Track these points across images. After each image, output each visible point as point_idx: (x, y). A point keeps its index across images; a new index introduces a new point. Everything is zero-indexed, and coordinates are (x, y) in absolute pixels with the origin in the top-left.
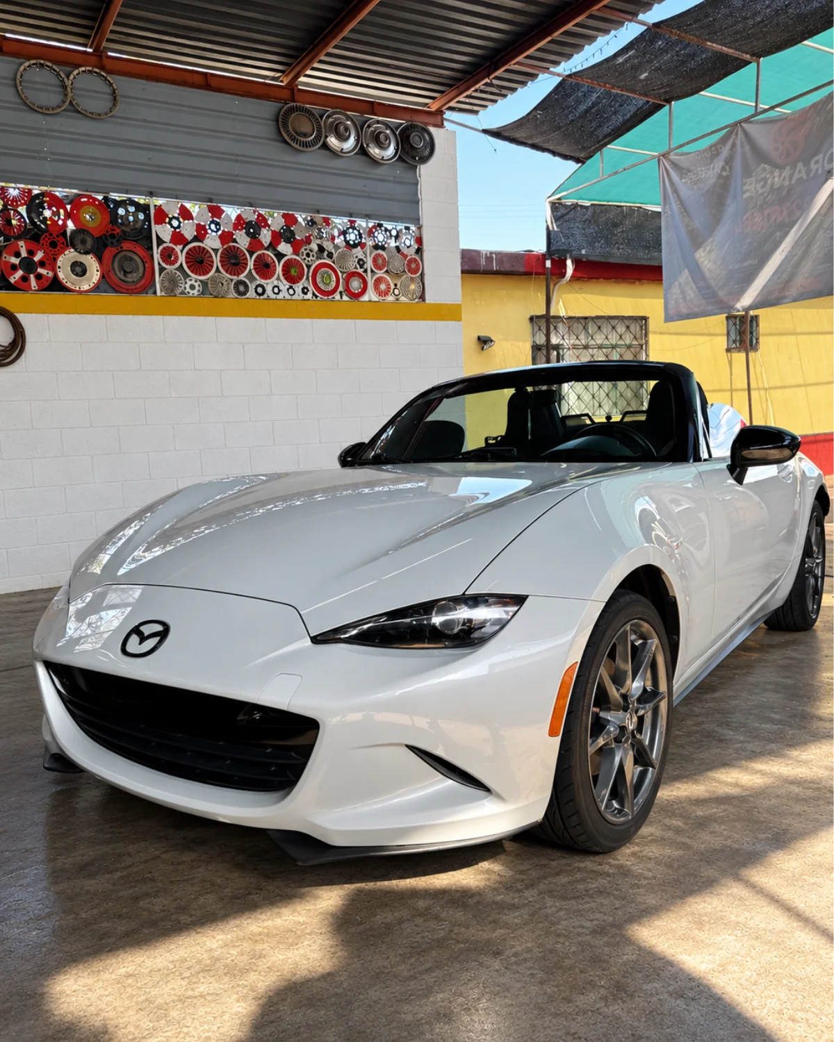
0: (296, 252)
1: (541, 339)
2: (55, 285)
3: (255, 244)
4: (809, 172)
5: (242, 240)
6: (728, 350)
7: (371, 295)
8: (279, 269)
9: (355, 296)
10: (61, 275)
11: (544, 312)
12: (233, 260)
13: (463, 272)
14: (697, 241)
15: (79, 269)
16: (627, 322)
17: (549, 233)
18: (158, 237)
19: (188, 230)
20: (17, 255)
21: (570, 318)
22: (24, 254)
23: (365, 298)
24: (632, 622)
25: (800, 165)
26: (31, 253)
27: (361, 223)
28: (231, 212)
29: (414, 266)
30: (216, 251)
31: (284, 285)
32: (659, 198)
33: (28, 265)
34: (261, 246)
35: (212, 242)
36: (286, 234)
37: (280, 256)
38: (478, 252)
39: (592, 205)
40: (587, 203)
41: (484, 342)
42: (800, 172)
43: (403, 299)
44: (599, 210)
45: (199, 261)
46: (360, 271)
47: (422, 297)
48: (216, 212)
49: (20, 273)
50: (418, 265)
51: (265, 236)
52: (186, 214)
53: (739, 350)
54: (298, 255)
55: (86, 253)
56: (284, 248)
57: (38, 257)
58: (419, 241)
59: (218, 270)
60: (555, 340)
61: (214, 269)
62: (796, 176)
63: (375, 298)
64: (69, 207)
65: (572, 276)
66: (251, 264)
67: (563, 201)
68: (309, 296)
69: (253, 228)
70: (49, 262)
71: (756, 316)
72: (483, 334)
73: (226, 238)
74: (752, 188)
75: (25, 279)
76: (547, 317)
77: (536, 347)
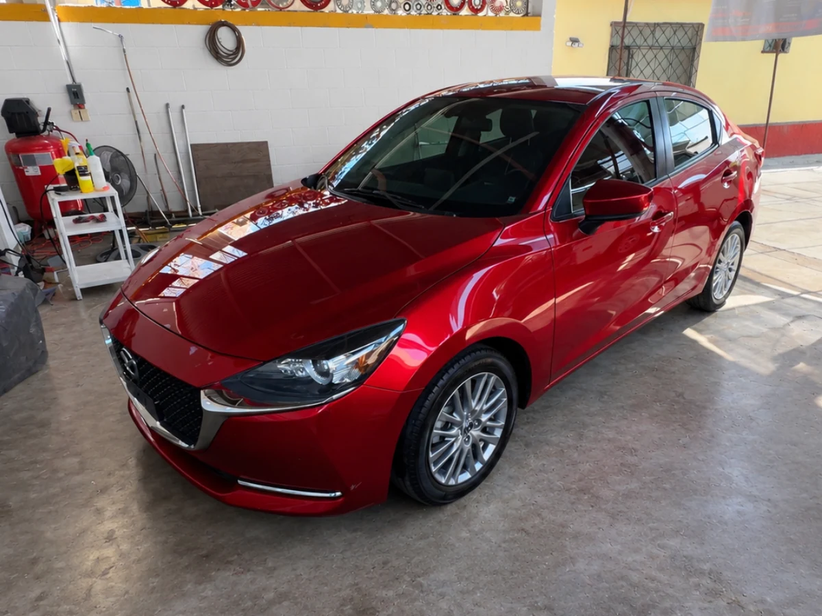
1: (617, 42)
2: (263, 3)
7: (487, 11)
9: (476, 11)
11: (621, 20)
16: (687, 28)
21: (640, 24)
23: (482, 14)
31: (425, 3)
41: (574, 42)
43: (511, 13)
47: (526, 11)
53: (772, 52)
60: (627, 41)
63: (490, 12)
68: (443, 11)
72: (573, 37)
76: (625, 24)
77: (612, 48)
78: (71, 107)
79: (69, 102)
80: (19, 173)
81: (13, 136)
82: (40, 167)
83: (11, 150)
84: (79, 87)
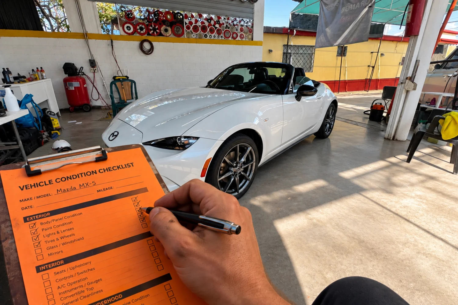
0: (220, 27)
1: (285, 51)
2: (160, 34)
3: (210, 25)
4: (360, 5)
5: (207, 24)
6: (337, 56)
7: (239, 38)
8: (215, 31)
9: (235, 38)
10: (162, 31)
11: (287, 44)
12: (204, 29)
13: (264, 33)
14: (327, 25)
15: (166, 30)
16: (310, 47)
17: (290, 22)
18: (185, 22)
19: (193, 21)
20: (152, 26)
21: (293, 45)
22: (153, 26)
23: (237, 39)
24: (239, 144)
25: (358, 3)
26: (155, 26)
27: (238, 19)
28: (205, 16)
29: (251, 31)
30: (200, 26)
31: (217, 35)
32: (319, 13)
33: (154, 30)
34: (211, 25)
35: (199, 24)
36: (218, 22)
37: (216, 28)
38: (270, 27)
39: (303, 14)
40: (302, 14)
41: (270, 51)
42: (358, 5)
43: (247, 40)
44: (305, 16)
45: (196, 29)
46: (237, 32)
47: (252, 39)
48: (200, 16)
49: (152, 31)
50: (252, 31)
51: (212, 22)
52: (192, 16)
53: (340, 56)
54: (221, 28)
55: (168, 26)
56: (217, 26)
57: (157, 27)
58: (253, 24)
59: (200, 32)
60: (289, 51)
61: (199, 31)
62: (357, 6)
63: (239, 39)
64: (164, 14)
65: (295, 34)
66: (208, 30)
67: (295, 13)
68: (223, 38)
69: (209, 20)
70: (159, 29)
71: (347, 47)
72: (270, 49)
73: (202, 23)
74: (344, 10)
75: (153, 33)
76: (287, 45)
77: (284, 53)
78: (90, 67)
79: (90, 66)
80: (67, 89)
81: (67, 76)
82: (74, 87)
83: (65, 81)
84: (94, 61)
